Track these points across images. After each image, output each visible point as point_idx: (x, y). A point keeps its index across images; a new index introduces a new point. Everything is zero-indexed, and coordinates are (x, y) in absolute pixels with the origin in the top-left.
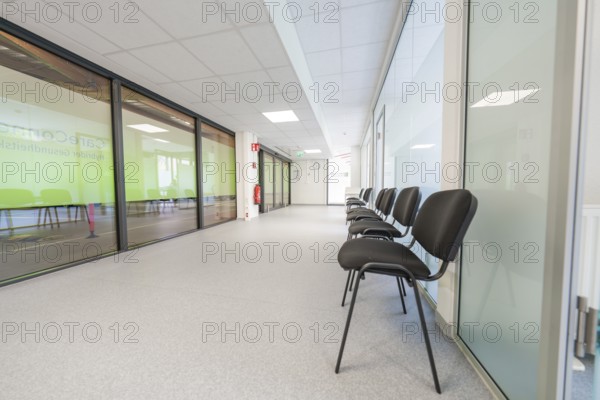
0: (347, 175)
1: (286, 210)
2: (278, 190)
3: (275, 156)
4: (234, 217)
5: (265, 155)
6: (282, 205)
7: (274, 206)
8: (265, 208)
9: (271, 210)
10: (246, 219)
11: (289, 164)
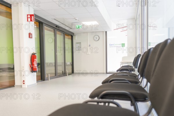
0: (123, 45)
1: (69, 78)
2: (60, 60)
3: (56, 28)
4: (12, 85)
5: (45, 27)
6: (64, 74)
7: (56, 75)
8: (46, 76)
9: (52, 78)
10: (23, 86)
11: (72, 37)
